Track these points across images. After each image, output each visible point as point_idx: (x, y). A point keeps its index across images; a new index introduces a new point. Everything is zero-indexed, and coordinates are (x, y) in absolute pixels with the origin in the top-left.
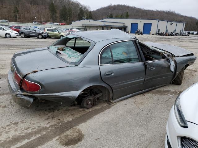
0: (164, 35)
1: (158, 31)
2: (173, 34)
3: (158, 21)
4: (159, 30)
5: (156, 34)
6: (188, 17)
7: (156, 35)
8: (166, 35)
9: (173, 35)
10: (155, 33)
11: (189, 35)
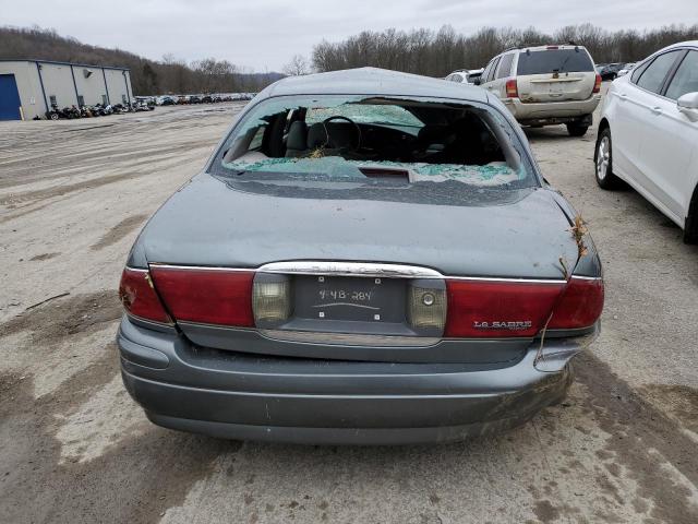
0: (78, 117)
1: (49, 104)
2: (107, 108)
3: (39, 68)
4: (53, 98)
5: (49, 116)
6: (109, 52)
7: (49, 118)
8: (84, 115)
9: (109, 113)
10: (41, 111)
11: (152, 109)
